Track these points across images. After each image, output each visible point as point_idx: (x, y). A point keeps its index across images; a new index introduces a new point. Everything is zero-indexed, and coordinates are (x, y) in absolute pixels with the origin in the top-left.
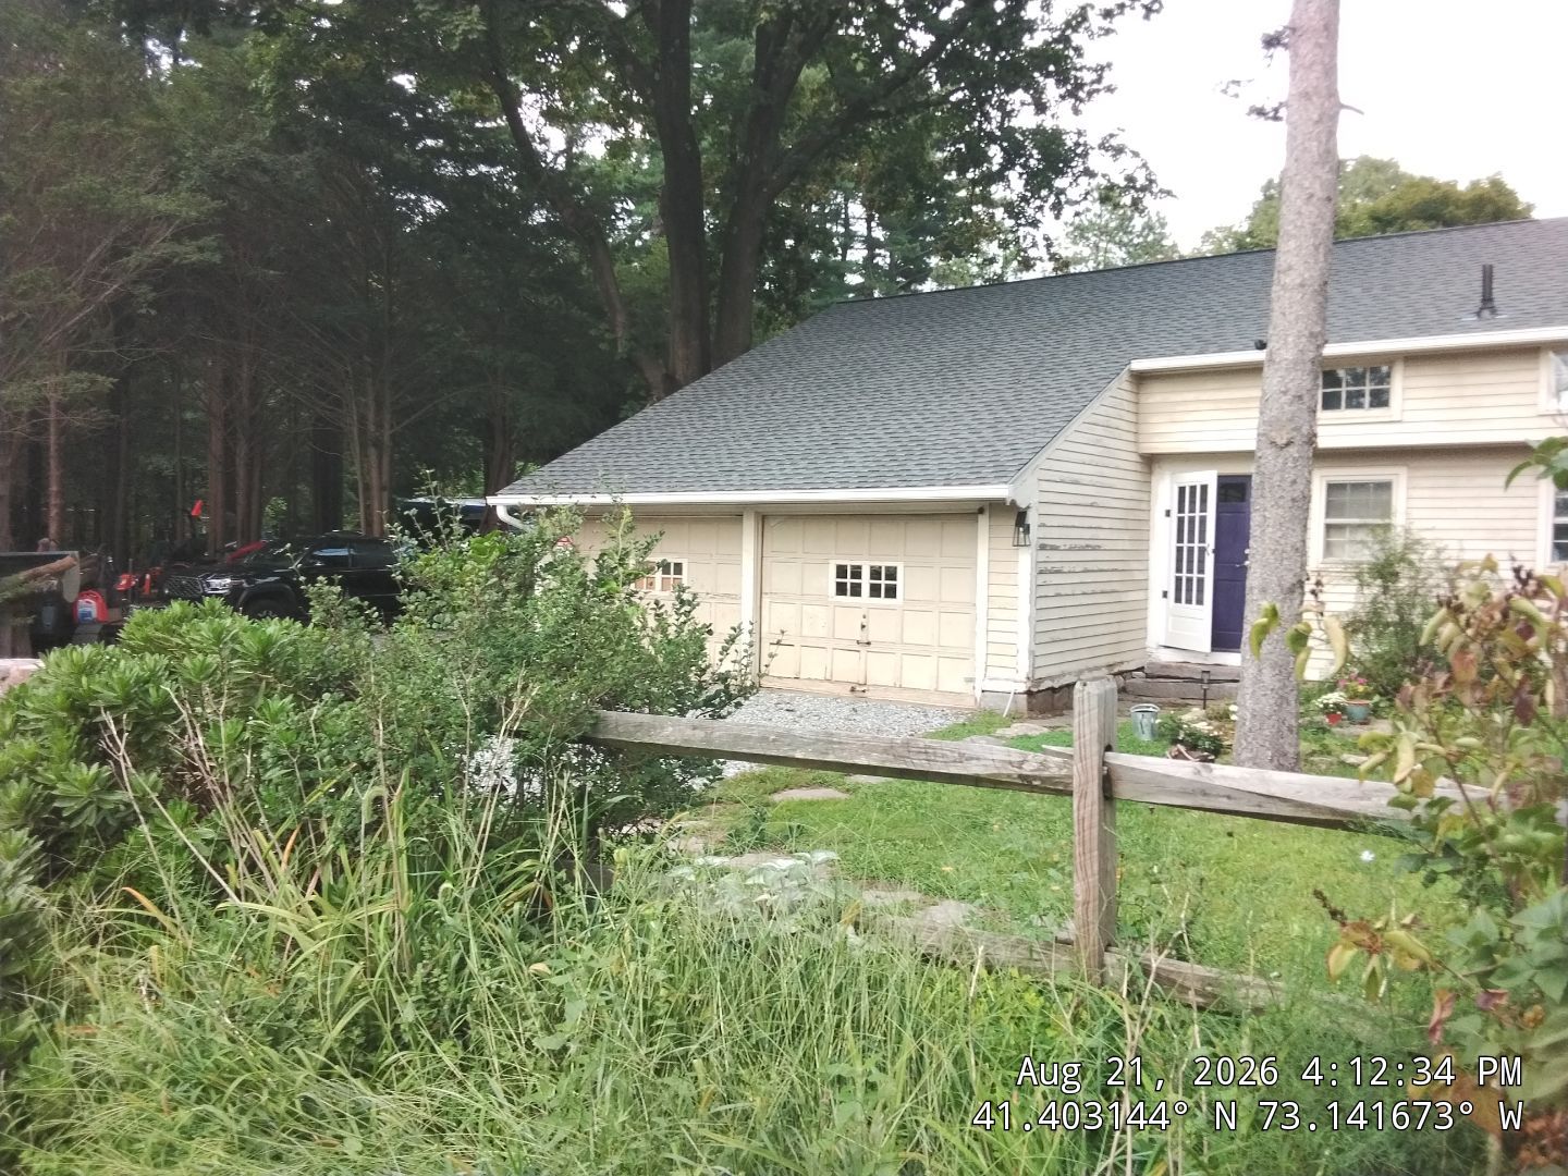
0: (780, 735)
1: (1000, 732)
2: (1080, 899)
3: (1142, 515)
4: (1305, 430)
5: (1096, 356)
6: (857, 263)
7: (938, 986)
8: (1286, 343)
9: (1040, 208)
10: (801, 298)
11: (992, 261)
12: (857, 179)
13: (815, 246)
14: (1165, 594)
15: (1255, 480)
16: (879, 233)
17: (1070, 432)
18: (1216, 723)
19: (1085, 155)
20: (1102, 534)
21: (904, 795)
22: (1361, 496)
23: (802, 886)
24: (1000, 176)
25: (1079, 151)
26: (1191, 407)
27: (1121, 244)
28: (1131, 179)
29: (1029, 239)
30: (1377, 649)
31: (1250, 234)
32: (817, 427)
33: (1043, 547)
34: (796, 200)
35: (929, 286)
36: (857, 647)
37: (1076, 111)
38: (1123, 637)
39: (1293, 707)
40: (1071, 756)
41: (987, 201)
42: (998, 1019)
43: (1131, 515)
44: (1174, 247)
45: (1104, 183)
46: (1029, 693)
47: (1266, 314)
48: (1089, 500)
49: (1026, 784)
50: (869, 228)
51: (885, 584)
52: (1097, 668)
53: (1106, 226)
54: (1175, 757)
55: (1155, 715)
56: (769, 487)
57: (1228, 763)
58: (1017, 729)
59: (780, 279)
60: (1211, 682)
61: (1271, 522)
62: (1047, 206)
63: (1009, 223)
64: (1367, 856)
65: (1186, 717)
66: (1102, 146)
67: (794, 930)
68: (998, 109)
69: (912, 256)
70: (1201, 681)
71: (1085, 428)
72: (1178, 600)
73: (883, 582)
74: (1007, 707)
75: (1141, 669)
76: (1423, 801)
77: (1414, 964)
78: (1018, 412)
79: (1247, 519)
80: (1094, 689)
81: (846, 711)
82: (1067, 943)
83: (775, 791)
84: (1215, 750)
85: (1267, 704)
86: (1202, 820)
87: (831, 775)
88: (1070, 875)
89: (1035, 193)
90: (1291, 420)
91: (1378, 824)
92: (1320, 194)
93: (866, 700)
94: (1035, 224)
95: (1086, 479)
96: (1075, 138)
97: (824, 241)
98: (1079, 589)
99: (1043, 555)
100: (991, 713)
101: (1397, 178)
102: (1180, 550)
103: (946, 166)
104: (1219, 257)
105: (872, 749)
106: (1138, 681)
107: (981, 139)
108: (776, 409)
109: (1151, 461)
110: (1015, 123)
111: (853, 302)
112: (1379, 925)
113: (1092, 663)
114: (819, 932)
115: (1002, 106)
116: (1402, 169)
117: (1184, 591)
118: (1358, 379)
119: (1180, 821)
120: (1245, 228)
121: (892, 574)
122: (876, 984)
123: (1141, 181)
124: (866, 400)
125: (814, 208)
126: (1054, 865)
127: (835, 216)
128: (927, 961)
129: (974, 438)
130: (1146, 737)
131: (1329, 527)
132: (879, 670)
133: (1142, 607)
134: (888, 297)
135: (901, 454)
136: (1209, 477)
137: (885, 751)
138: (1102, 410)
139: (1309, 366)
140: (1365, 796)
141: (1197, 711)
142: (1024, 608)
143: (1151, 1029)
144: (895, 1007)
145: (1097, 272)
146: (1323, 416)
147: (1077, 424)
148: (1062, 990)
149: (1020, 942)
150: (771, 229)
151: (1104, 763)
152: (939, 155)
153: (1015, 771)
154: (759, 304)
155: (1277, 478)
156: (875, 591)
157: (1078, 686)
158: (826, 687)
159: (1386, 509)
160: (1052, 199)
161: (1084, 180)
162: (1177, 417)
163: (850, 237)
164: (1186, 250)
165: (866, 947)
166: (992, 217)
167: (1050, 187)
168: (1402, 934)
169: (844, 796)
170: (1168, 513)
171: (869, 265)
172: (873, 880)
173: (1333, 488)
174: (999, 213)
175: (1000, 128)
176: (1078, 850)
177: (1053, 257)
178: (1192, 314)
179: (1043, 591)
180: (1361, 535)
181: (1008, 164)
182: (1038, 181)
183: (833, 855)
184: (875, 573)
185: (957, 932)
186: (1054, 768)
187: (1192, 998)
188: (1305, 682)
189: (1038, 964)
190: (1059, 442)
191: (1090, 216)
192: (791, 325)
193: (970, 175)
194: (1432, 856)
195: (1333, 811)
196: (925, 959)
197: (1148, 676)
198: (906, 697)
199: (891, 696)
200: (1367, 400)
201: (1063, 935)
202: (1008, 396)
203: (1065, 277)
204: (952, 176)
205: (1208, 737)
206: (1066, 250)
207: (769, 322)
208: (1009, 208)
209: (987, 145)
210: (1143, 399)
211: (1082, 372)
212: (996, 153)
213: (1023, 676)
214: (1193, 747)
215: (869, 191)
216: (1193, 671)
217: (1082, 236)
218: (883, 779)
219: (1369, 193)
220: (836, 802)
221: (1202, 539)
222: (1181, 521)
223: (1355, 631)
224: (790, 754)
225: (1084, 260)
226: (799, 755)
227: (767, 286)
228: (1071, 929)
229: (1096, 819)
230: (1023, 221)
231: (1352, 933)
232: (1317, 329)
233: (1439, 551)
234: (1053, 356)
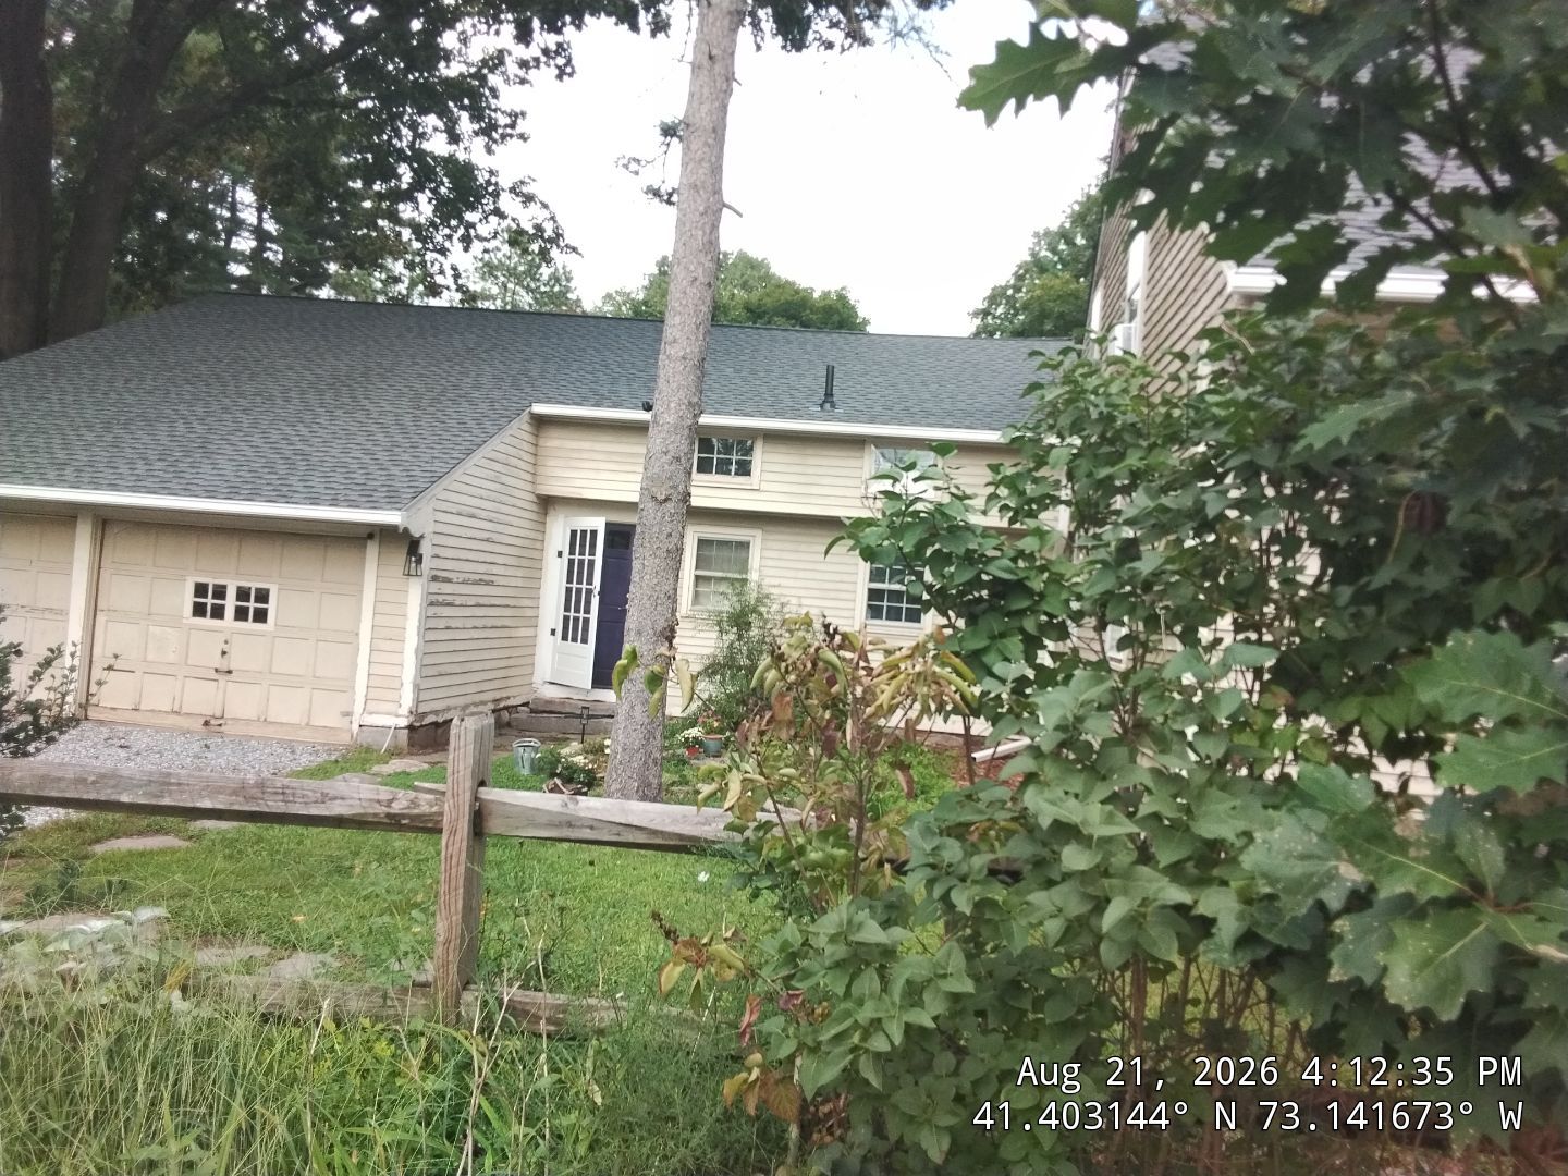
0: (103, 776)
1: (376, 768)
2: (441, 939)
3: (535, 554)
4: (681, 488)
5: (497, 394)
6: (242, 253)
7: (279, 1046)
8: (668, 408)
9: (449, 237)
10: (172, 280)
11: (397, 280)
12: (248, 163)
13: (194, 226)
14: (553, 632)
15: (639, 529)
16: (271, 226)
17: (469, 465)
18: (591, 757)
19: (496, 195)
20: (495, 569)
21: (260, 840)
22: (725, 553)
23: (119, 950)
24: (408, 196)
25: (490, 189)
26: (585, 456)
27: (528, 289)
28: (539, 228)
29: (437, 266)
30: (730, 690)
31: (645, 303)
32: (181, 427)
33: (435, 579)
34: (173, 170)
35: (325, 293)
36: (216, 676)
37: (489, 151)
38: (511, 672)
39: (658, 741)
40: (444, 793)
41: (394, 217)
42: (344, 1074)
43: (526, 553)
44: (578, 301)
45: (514, 227)
46: (411, 728)
47: (654, 379)
48: (485, 535)
49: (394, 823)
50: (260, 219)
51: (254, 607)
52: (484, 703)
53: (515, 268)
54: (551, 791)
55: (536, 750)
56: (113, 487)
57: (599, 796)
58: (396, 765)
59: (146, 256)
60: (590, 717)
61: (649, 570)
62: (456, 237)
63: (417, 245)
64: (703, 877)
65: (565, 751)
66: (513, 190)
67: (104, 1000)
68: (410, 128)
69: (308, 257)
70: (581, 716)
71: (483, 462)
72: (565, 638)
73: (252, 605)
74: (387, 742)
75: (526, 704)
76: (753, 825)
77: (730, 974)
78: (416, 439)
79: (630, 568)
80: (471, 724)
81: (196, 747)
82: (425, 985)
83: (98, 841)
84: (585, 782)
85: (636, 739)
86: (571, 851)
87: (171, 821)
88: (433, 915)
89: (445, 222)
90: (670, 478)
91: (717, 847)
92: (702, 279)
93: (222, 735)
94: (443, 251)
95: (484, 514)
96: (487, 176)
97: (205, 222)
98: (470, 623)
99: (435, 587)
100: (368, 750)
101: (767, 277)
102: (569, 591)
103: (352, 171)
104: (617, 319)
105: (219, 790)
106: (523, 716)
107: (390, 154)
108: (129, 399)
109: (547, 503)
110: (427, 146)
111: (234, 293)
112: (705, 941)
113: (477, 698)
114: (136, 1000)
115: (413, 126)
116: (772, 271)
117: (571, 630)
118: (728, 449)
119: (550, 852)
120: (641, 297)
121: (263, 596)
122: (203, 1051)
123: (549, 233)
124: (242, 402)
125: (195, 185)
126: (416, 905)
127: (220, 197)
128: (266, 1021)
129: (366, 459)
130: (526, 772)
131: (697, 578)
132: (241, 703)
133: (531, 643)
134: (277, 296)
135: (282, 468)
136: (597, 523)
137: (235, 792)
138: (502, 448)
139: (686, 432)
140: (707, 822)
141: (575, 745)
142: (412, 640)
143: (501, 1063)
144: (225, 1076)
145: (504, 312)
146: (697, 477)
147: (477, 458)
148: (413, 1036)
149: (375, 989)
150: (138, 197)
151: (476, 799)
152: (345, 160)
153: (382, 810)
154: (117, 278)
155: (656, 529)
156: (241, 614)
157: (456, 721)
158: (172, 720)
159: (744, 566)
160: (461, 231)
161: (493, 219)
162: (574, 463)
163: (235, 226)
164: (589, 305)
165: (195, 1013)
166: (399, 235)
167: (461, 220)
168: (722, 947)
169: (185, 844)
170: (560, 554)
171: (255, 259)
172: (207, 938)
173: (702, 543)
174: (406, 234)
175: (411, 146)
176: (443, 888)
177: (460, 288)
178: (589, 369)
179: (432, 623)
180: (723, 588)
181: (418, 185)
182: (449, 210)
183: (161, 912)
184: (243, 594)
185: (304, 986)
186: (426, 803)
187: (543, 1027)
188: (671, 718)
189: (392, 1011)
190: (457, 474)
191: (499, 255)
192: (157, 308)
193: (377, 187)
194: (756, 873)
195: (681, 837)
196: (265, 1018)
197: (532, 711)
198: (270, 732)
199: (254, 731)
200: (733, 468)
201: (422, 978)
202: (407, 419)
203: (470, 311)
204: (358, 185)
205: (583, 770)
206: (476, 285)
207: (128, 299)
208: (417, 229)
209: (397, 161)
210: (542, 442)
211: (484, 407)
212: (405, 173)
213: (404, 710)
214: (568, 780)
215: (262, 179)
216: (576, 707)
217: (491, 274)
218: (235, 824)
219: (744, 286)
220: (173, 851)
221: (590, 582)
222: (571, 562)
223: (714, 673)
224: (114, 797)
225: (493, 298)
226: (125, 798)
227: (129, 258)
228: (430, 971)
229: (464, 855)
230: (431, 246)
231: (683, 950)
232: (695, 400)
233: (783, 605)
234: (456, 387)
